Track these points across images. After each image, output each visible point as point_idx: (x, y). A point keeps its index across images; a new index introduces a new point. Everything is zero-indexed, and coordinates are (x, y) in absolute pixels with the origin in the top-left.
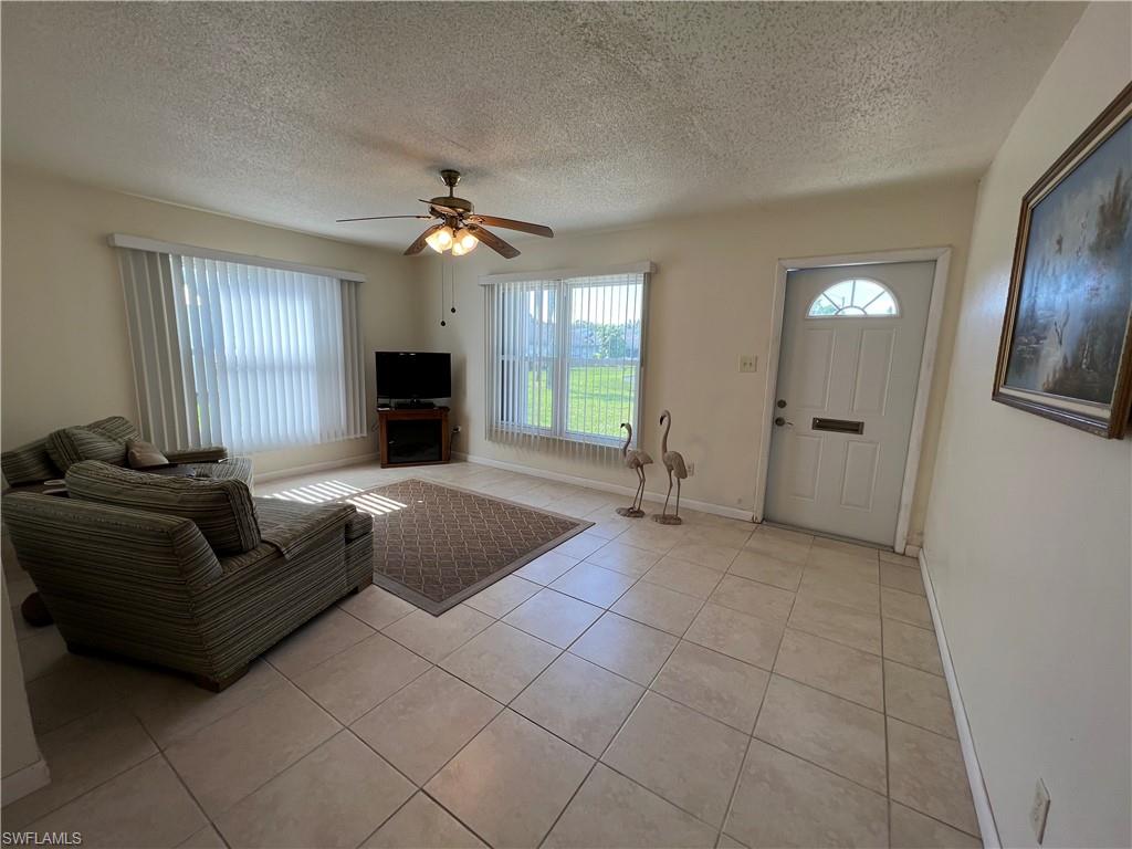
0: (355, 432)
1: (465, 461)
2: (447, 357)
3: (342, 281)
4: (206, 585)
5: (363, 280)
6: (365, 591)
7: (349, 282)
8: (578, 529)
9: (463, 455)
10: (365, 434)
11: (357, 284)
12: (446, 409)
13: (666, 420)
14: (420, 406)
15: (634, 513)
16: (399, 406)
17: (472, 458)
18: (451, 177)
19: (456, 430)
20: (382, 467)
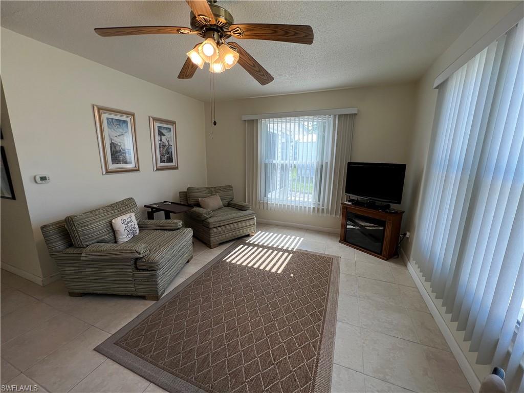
16: (358, 203)
19: (405, 234)
20: (340, 242)
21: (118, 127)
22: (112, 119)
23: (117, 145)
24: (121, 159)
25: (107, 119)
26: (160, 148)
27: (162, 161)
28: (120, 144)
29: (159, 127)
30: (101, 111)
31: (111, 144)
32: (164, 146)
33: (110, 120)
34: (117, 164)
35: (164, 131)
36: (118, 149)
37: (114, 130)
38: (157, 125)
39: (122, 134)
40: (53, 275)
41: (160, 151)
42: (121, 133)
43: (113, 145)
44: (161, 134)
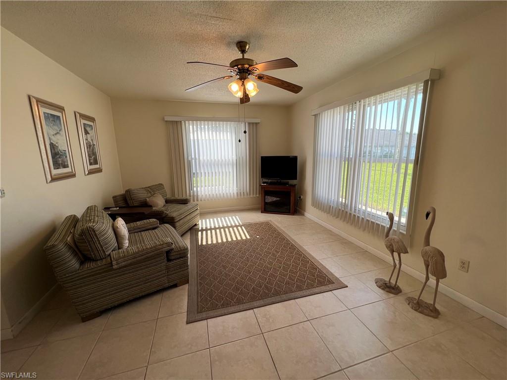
0: (253, 194)
1: (304, 215)
2: (295, 158)
3: (249, 124)
4: (65, 275)
5: (259, 122)
6: (181, 287)
7: (253, 123)
8: (334, 286)
9: (303, 211)
10: (258, 196)
11: (257, 124)
12: (294, 186)
13: (431, 216)
14: (280, 184)
15: (389, 288)
16: (271, 184)
17: (306, 214)
18: (241, 46)
19: (300, 197)
20: (261, 212)
21: (54, 125)
22: (48, 114)
23: (55, 145)
24: (60, 162)
25: (44, 113)
26: (87, 148)
27: (91, 164)
28: (57, 145)
29: (85, 124)
30: (39, 103)
31: (50, 145)
32: (90, 146)
33: (46, 115)
34: (58, 168)
35: (88, 129)
36: (56, 151)
37: (51, 127)
38: (83, 121)
39: (58, 133)
40: (21, 320)
41: (88, 151)
42: (56, 132)
43: (52, 145)
44: (87, 133)
